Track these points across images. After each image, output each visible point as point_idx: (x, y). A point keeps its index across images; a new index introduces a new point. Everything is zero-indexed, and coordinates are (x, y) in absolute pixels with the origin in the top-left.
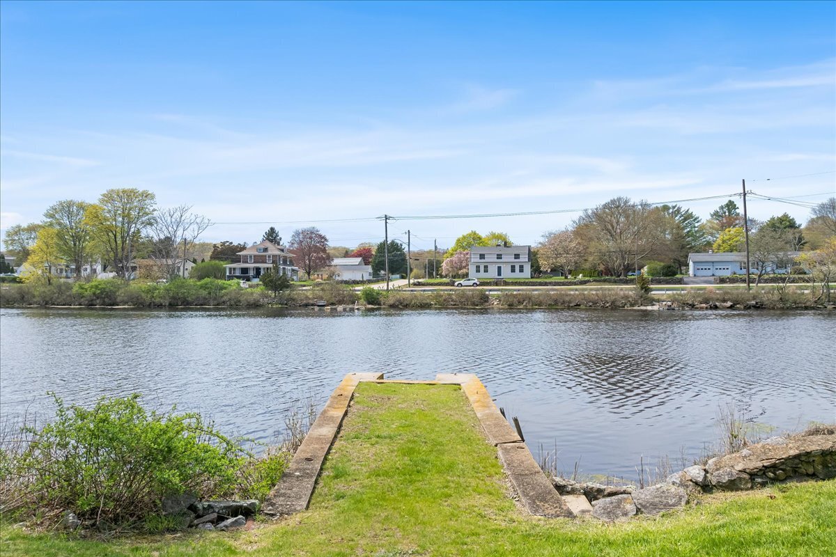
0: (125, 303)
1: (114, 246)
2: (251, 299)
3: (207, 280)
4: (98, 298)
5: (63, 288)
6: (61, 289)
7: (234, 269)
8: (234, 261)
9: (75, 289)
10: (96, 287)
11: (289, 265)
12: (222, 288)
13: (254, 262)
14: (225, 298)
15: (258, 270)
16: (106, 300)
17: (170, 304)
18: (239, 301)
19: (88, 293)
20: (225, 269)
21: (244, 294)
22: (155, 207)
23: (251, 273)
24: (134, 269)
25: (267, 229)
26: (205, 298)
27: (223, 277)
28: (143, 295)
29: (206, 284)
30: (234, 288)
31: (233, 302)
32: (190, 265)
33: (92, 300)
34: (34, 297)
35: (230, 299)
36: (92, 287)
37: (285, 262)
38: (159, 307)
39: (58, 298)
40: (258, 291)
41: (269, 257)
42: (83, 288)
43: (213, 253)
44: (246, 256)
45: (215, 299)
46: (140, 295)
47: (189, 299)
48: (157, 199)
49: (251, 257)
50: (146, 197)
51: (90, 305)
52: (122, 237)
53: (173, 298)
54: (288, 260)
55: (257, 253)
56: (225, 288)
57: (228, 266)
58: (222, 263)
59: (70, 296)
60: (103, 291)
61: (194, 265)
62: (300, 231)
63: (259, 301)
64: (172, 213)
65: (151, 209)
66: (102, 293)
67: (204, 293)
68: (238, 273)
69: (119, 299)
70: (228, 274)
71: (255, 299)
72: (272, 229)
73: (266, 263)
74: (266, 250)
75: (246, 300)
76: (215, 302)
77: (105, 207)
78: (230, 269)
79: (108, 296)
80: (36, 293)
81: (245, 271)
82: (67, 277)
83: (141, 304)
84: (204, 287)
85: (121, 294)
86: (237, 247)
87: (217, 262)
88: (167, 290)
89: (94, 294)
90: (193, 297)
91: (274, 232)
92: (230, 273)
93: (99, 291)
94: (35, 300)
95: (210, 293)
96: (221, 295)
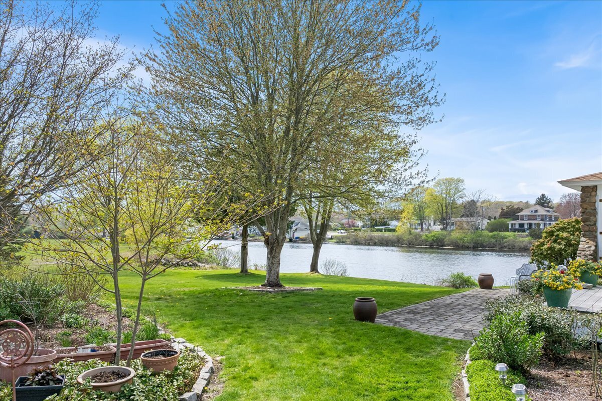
0: (449, 245)
1: (441, 211)
2: (522, 245)
3: (495, 233)
4: (435, 242)
5: (418, 236)
6: (417, 237)
7: (515, 224)
8: (514, 219)
9: (424, 237)
10: (434, 236)
11: (554, 221)
12: (504, 238)
13: (528, 220)
14: (506, 244)
15: (531, 225)
16: (439, 243)
17: (473, 247)
18: (515, 246)
19: (430, 239)
20: (508, 224)
21: (518, 242)
22: (464, 187)
23: (526, 227)
24: (453, 224)
25: (539, 195)
26: (494, 244)
27: (507, 230)
28: (458, 241)
29: (494, 235)
30: (512, 238)
31: (510, 247)
32: (486, 222)
33: (432, 243)
34: (404, 240)
35: (509, 245)
36: (432, 236)
37: (550, 220)
38: (466, 248)
39: (415, 242)
40: (527, 239)
41: (539, 216)
42: (427, 237)
43: (501, 213)
44: (523, 216)
45: (499, 245)
46: (457, 241)
47: (485, 244)
48: (465, 182)
49: (526, 216)
50: (459, 181)
51: (431, 246)
52: (446, 206)
53: (475, 243)
54: (553, 218)
55: (530, 214)
56: (506, 238)
57: (510, 222)
58: (506, 220)
59: (420, 241)
60: (437, 238)
61: (489, 221)
62: (567, 194)
63: (527, 246)
64: (474, 194)
65: (462, 188)
66: (437, 239)
67: (493, 240)
68: (517, 227)
69: (446, 243)
70: (510, 227)
71: (524, 245)
72: (543, 195)
73: (536, 220)
74: (536, 211)
75: (518, 245)
76: (500, 246)
77: (436, 189)
78: (512, 224)
79: (441, 242)
80: (405, 239)
81: (522, 225)
82: (416, 229)
83: (458, 246)
84: (493, 237)
85: (447, 240)
86: (517, 209)
87: (503, 219)
88: (473, 239)
89: (433, 240)
90: (487, 243)
91: (545, 197)
92: (512, 227)
93: (435, 239)
94: (405, 242)
95: (496, 241)
96: (503, 242)
